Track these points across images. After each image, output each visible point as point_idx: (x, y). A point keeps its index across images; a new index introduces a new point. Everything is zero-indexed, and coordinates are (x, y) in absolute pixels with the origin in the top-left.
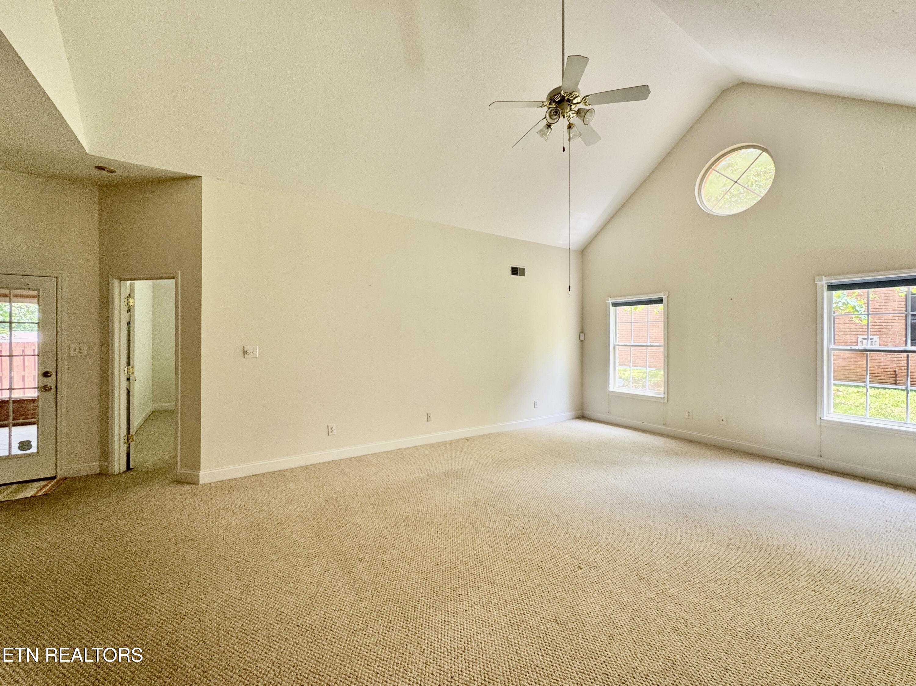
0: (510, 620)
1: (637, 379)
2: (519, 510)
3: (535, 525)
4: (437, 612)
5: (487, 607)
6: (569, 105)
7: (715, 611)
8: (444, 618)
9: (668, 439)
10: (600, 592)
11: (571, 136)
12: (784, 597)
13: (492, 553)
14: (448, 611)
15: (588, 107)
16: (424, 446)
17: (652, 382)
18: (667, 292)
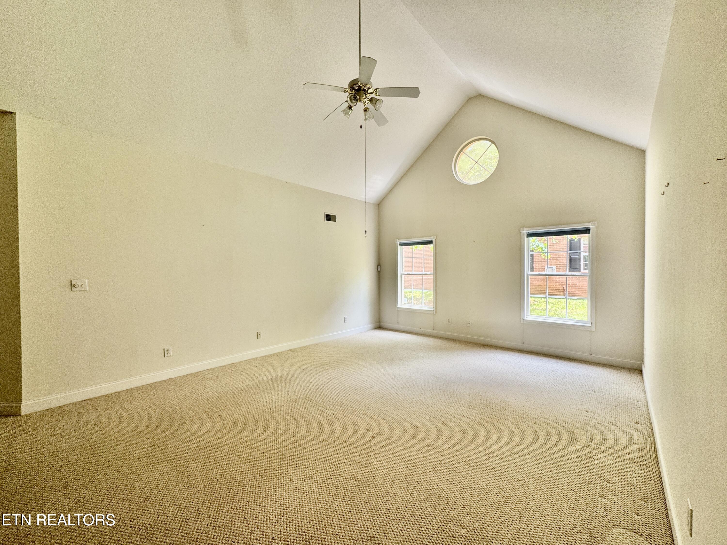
0: (320, 485)
1: (418, 298)
2: (331, 401)
3: (342, 410)
4: (262, 490)
5: (303, 479)
6: (364, 93)
7: (459, 452)
8: (268, 494)
9: (436, 339)
10: (386, 452)
11: (367, 117)
12: (499, 435)
13: (308, 437)
14: (271, 488)
15: (378, 98)
16: (254, 359)
17: (428, 300)
18: (435, 236)
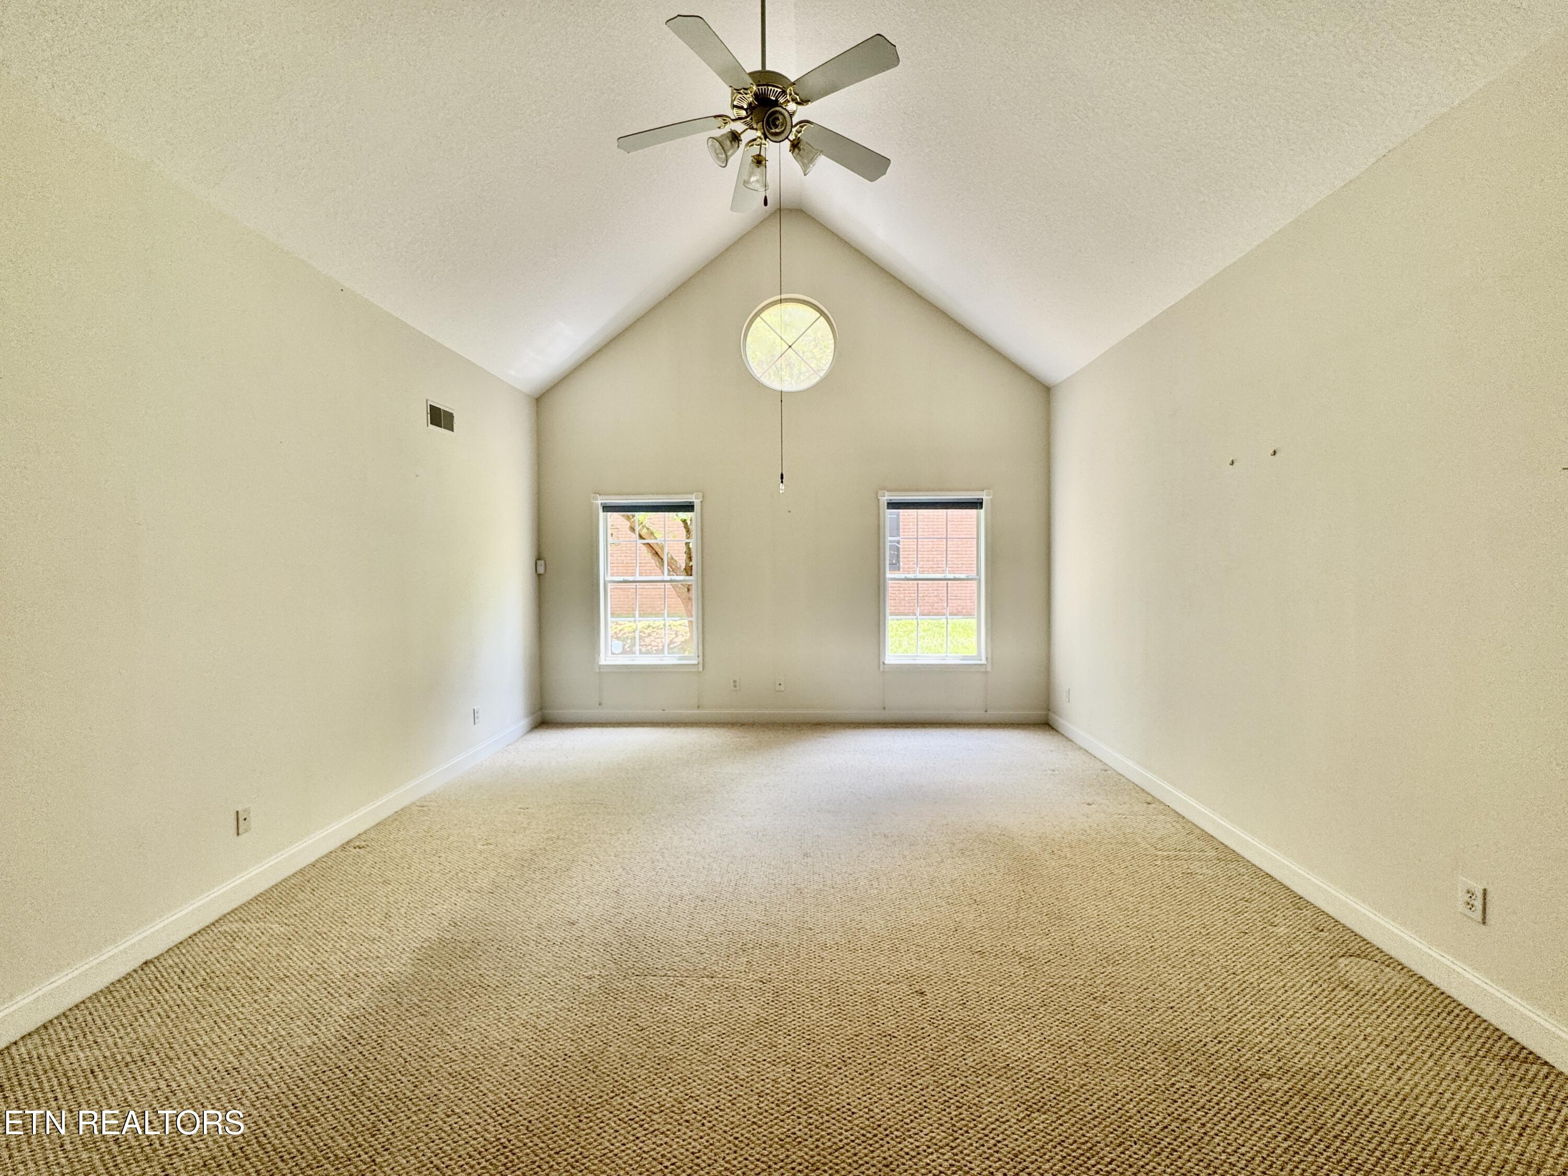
18: (701, 494)
